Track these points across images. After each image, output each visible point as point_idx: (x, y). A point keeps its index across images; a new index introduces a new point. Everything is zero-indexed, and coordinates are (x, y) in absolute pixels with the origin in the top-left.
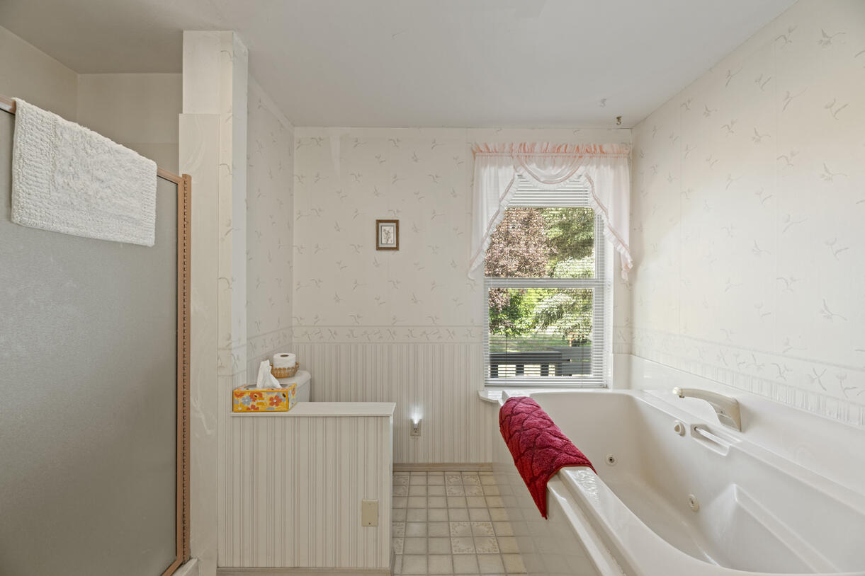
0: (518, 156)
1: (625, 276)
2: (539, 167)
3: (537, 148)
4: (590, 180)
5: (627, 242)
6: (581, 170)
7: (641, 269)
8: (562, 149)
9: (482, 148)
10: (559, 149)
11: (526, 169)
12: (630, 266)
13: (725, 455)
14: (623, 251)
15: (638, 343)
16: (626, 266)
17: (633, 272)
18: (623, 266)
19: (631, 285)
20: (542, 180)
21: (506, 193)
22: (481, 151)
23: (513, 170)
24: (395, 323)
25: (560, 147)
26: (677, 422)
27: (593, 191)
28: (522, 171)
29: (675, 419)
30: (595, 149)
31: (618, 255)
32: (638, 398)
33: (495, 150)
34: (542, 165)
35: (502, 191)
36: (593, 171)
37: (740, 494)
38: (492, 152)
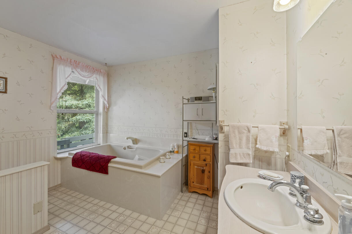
0: (73, 65)
1: (106, 110)
2: (81, 70)
3: (81, 64)
4: (97, 79)
5: (107, 100)
6: (94, 76)
7: (110, 109)
8: (89, 67)
9: (58, 57)
10: (88, 67)
11: (77, 71)
12: (108, 107)
13: (135, 150)
14: (106, 103)
15: (109, 129)
16: (106, 107)
17: (108, 109)
18: (105, 107)
19: (107, 113)
20: (82, 76)
21: (68, 77)
22: (58, 58)
23: (71, 69)
24: (3, 132)
25: (88, 66)
26: (124, 147)
27: (98, 83)
28: (74, 70)
29: (123, 146)
30: (99, 70)
31: (104, 103)
32: (112, 144)
33: (64, 59)
34: (82, 70)
35: (66, 76)
36: (98, 77)
37: (138, 156)
38: (63, 60)
